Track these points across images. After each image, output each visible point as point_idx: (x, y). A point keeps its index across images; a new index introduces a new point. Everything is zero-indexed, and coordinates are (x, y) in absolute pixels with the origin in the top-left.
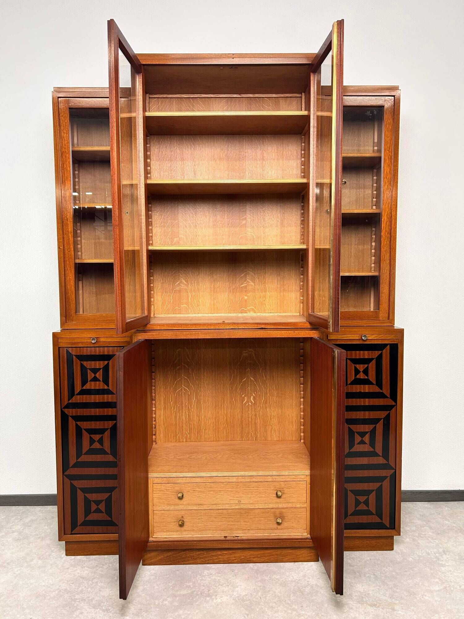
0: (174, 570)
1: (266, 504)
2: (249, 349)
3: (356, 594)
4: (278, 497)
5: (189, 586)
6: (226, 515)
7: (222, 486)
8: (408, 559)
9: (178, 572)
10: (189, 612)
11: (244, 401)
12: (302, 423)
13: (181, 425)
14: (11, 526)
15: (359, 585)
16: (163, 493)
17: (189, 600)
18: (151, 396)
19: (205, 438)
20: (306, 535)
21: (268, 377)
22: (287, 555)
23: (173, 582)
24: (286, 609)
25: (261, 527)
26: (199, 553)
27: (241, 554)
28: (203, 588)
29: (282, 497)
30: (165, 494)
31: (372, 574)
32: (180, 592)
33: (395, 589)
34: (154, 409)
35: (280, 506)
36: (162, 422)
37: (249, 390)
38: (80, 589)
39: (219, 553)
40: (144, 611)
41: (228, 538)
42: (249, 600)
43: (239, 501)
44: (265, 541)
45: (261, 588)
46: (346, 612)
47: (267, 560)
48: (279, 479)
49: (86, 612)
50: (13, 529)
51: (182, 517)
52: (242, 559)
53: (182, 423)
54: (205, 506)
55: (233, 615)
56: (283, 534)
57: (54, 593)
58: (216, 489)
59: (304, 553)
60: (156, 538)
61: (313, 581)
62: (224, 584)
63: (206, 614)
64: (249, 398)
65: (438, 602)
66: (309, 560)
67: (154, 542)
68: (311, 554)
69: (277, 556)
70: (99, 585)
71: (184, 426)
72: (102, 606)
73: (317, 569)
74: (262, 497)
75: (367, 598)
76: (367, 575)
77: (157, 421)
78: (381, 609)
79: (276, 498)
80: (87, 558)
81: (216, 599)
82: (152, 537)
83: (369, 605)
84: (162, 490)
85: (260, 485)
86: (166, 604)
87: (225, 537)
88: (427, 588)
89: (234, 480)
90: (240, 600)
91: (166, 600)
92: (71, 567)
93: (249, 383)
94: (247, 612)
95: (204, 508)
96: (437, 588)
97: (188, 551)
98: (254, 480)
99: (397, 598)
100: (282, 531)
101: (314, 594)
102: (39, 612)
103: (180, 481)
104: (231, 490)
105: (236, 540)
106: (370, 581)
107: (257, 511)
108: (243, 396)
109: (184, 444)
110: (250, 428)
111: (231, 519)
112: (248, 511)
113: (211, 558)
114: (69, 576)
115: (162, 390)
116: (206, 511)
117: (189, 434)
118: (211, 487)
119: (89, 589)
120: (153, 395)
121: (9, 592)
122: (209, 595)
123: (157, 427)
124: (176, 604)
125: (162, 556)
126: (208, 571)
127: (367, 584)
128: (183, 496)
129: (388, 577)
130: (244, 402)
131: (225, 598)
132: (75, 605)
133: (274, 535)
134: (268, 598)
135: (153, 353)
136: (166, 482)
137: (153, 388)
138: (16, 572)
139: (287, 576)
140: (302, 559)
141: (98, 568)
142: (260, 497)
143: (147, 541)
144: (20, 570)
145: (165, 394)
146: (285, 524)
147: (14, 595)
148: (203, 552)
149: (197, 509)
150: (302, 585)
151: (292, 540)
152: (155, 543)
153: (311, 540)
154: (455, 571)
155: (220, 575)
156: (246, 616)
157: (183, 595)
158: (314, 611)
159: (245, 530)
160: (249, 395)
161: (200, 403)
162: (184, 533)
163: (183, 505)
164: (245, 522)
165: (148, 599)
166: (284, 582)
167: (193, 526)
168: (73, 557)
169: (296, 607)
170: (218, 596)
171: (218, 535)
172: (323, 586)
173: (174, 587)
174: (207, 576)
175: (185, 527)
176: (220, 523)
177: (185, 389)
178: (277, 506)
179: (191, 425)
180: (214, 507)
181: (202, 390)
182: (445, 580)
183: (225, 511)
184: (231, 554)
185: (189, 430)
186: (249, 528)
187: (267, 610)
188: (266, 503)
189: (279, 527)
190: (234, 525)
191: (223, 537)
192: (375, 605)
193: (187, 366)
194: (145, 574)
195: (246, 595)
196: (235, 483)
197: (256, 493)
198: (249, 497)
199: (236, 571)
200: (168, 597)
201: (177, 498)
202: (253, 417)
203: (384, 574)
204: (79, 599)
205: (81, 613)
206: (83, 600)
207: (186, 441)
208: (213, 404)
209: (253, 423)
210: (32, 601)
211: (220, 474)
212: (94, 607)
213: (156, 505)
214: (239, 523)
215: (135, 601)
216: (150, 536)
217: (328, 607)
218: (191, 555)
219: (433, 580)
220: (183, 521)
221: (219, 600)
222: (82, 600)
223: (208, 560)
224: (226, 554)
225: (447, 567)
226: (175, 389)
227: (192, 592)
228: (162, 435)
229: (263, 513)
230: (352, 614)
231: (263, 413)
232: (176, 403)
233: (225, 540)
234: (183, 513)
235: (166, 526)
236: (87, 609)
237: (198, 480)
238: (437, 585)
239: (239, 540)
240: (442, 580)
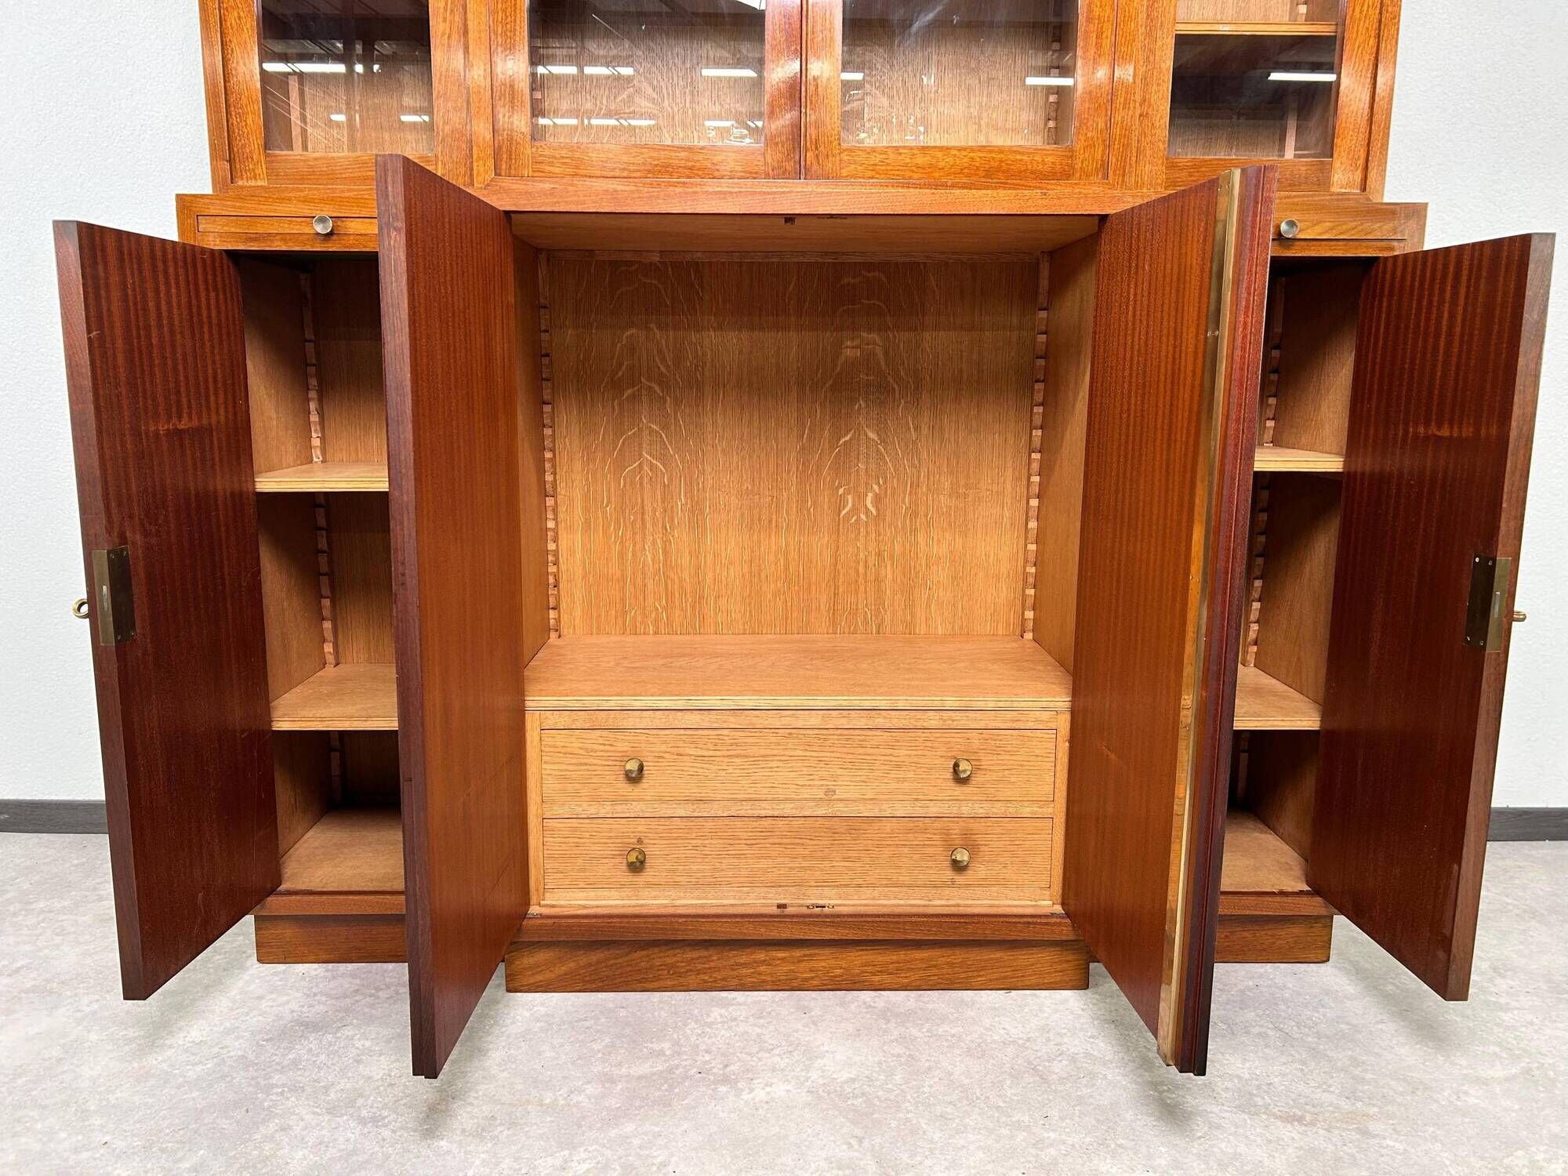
0: (611, 1006)
1: (918, 804)
2: (865, 335)
3: (1230, 1085)
4: (960, 779)
5: (661, 1053)
6: (785, 836)
7: (774, 740)
8: (1381, 987)
9: (623, 1013)
10: (657, 1129)
11: (844, 508)
12: (1031, 580)
13: (639, 581)
14: (98, 883)
15: (1232, 1060)
16: (574, 761)
17: (657, 1094)
18: (542, 482)
19: (716, 624)
20: (1047, 903)
21: (925, 430)
22: (983, 968)
23: (607, 1040)
24: (991, 1125)
25: (901, 878)
26: (696, 954)
27: (833, 962)
28: (707, 1057)
29: (974, 780)
30: (582, 764)
31: (1271, 1026)
32: (629, 1068)
33: (1356, 1072)
34: (551, 524)
35: (966, 810)
36: (579, 572)
37: (862, 473)
38: (291, 1056)
39: (761, 955)
40: (501, 1124)
41: (789, 910)
42: (863, 1094)
43: (830, 792)
44: (913, 919)
45: (903, 1060)
46: (1200, 1138)
47: (918, 983)
48: (961, 719)
49: (302, 1124)
50: (102, 892)
51: (640, 841)
52: (835, 977)
53: (644, 574)
54: (715, 805)
55: (810, 1139)
56: (970, 902)
57: (199, 1068)
58: (754, 751)
59: (1044, 958)
60: (553, 906)
61: (1076, 1045)
62: (777, 1046)
63: (715, 1133)
64: (861, 498)
65: (1514, 1114)
66: (1055, 983)
67: (542, 916)
68: (1065, 965)
69: (950, 971)
70: (358, 1044)
71: (650, 586)
72: (359, 1108)
73: (1083, 1010)
74: (905, 780)
75: (1266, 1097)
76: (1256, 1030)
77: (563, 567)
78: (1321, 1132)
79: (951, 784)
80: (327, 971)
81: (752, 1090)
82: (539, 905)
83: (1276, 1117)
84: (569, 750)
85: (898, 741)
86: (578, 1102)
87: (779, 906)
88: (1465, 1072)
89: (814, 720)
90: (833, 1096)
91: (580, 1091)
92: (272, 993)
93: (863, 449)
94: (858, 1132)
95: (713, 813)
96: (1498, 1072)
97: (656, 950)
98: (880, 721)
99: (1369, 1098)
100: (968, 892)
101: (1084, 1081)
102: (138, 1126)
103: (631, 721)
104: (801, 753)
105: (818, 916)
106: (1267, 1046)
107: (888, 826)
108: (841, 491)
109: (650, 638)
110: (861, 596)
111: (800, 850)
112: (856, 825)
113: (735, 973)
114: (260, 1018)
115: (578, 465)
116: (720, 822)
117: (665, 609)
118: (736, 744)
119: (323, 1057)
120: (549, 478)
121: (47, 1063)
122: (725, 1080)
123: (561, 586)
124: (614, 1103)
125: (572, 965)
126: (723, 1011)
127: (1261, 1055)
128: (641, 769)
129: (1327, 1037)
130: (844, 512)
131: (780, 1089)
132: (266, 1104)
133: (943, 902)
134: (926, 1089)
135: (545, 337)
136: (587, 726)
137: (548, 455)
138: (85, 1008)
139: (987, 1029)
140: (1033, 980)
141: (358, 998)
142: (898, 780)
143: (524, 916)
144: (98, 1001)
145: (588, 479)
146: (979, 871)
147: (63, 1073)
148: (706, 953)
149: (689, 814)
150: (1039, 1054)
151: (1002, 919)
152: (550, 921)
153: (1068, 921)
154: (1547, 1023)
155: (762, 1021)
156: (854, 1142)
157: (640, 1078)
158: (1089, 1132)
159: (846, 886)
160: (862, 489)
161: (702, 512)
162: (646, 893)
163: (642, 800)
164: (845, 859)
165: (520, 1087)
166: (979, 1045)
167: (674, 871)
168: (281, 967)
169: (1026, 1119)
170: (754, 1081)
171: (759, 900)
172: (1111, 1057)
173: (610, 1053)
174: (719, 1026)
175: (648, 875)
176: (763, 864)
177: (652, 466)
178: (955, 811)
179: (673, 581)
180: (746, 810)
181: (708, 469)
182: (1519, 1049)
183: (780, 823)
184: (800, 961)
185: (667, 595)
186: (860, 882)
187: (925, 1126)
188: (917, 800)
189: (960, 879)
190: (810, 868)
191: (775, 908)
192: (1300, 1120)
193: (657, 388)
194: (514, 1017)
195: (853, 1080)
196: (816, 731)
197: (886, 767)
198: (863, 778)
199: (817, 1012)
200: (589, 1082)
201: (622, 777)
202: (872, 560)
203: (1310, 1028)
204: (283, 1085)
205: (284, 1129)
206: (296, 1089)
207: (656, 633)
208: (742, 515)
209: (871, 577)
210: (118, 1091)
211: (763, 701)
212: (332, 1110)
213: (553, 802)
214: (826, 864)
215: (473, 1094)
216: (534, 899)
217: (1137, 1120)
218: (669, 961)
219: (1481, 1049)
220: (642, 852)
221: (760, 1094)
222: (290, 1090)
223: (724, 979)
224: (782, 959)
225: (1516, 1012)
226: (620, 465)
227: (670, 1070)
228: (578, 613)
229: (909, 831)
230: (1223, 1145)
231: (904, 545)
232: (623, 512)
233: (782, 915)
234: (641, 827)
235: (584, 870)
236: (307, 1117)
237: (693, 719)
238: (1498, 1063)
239: (826, 916)
240: (1509, 1049)
